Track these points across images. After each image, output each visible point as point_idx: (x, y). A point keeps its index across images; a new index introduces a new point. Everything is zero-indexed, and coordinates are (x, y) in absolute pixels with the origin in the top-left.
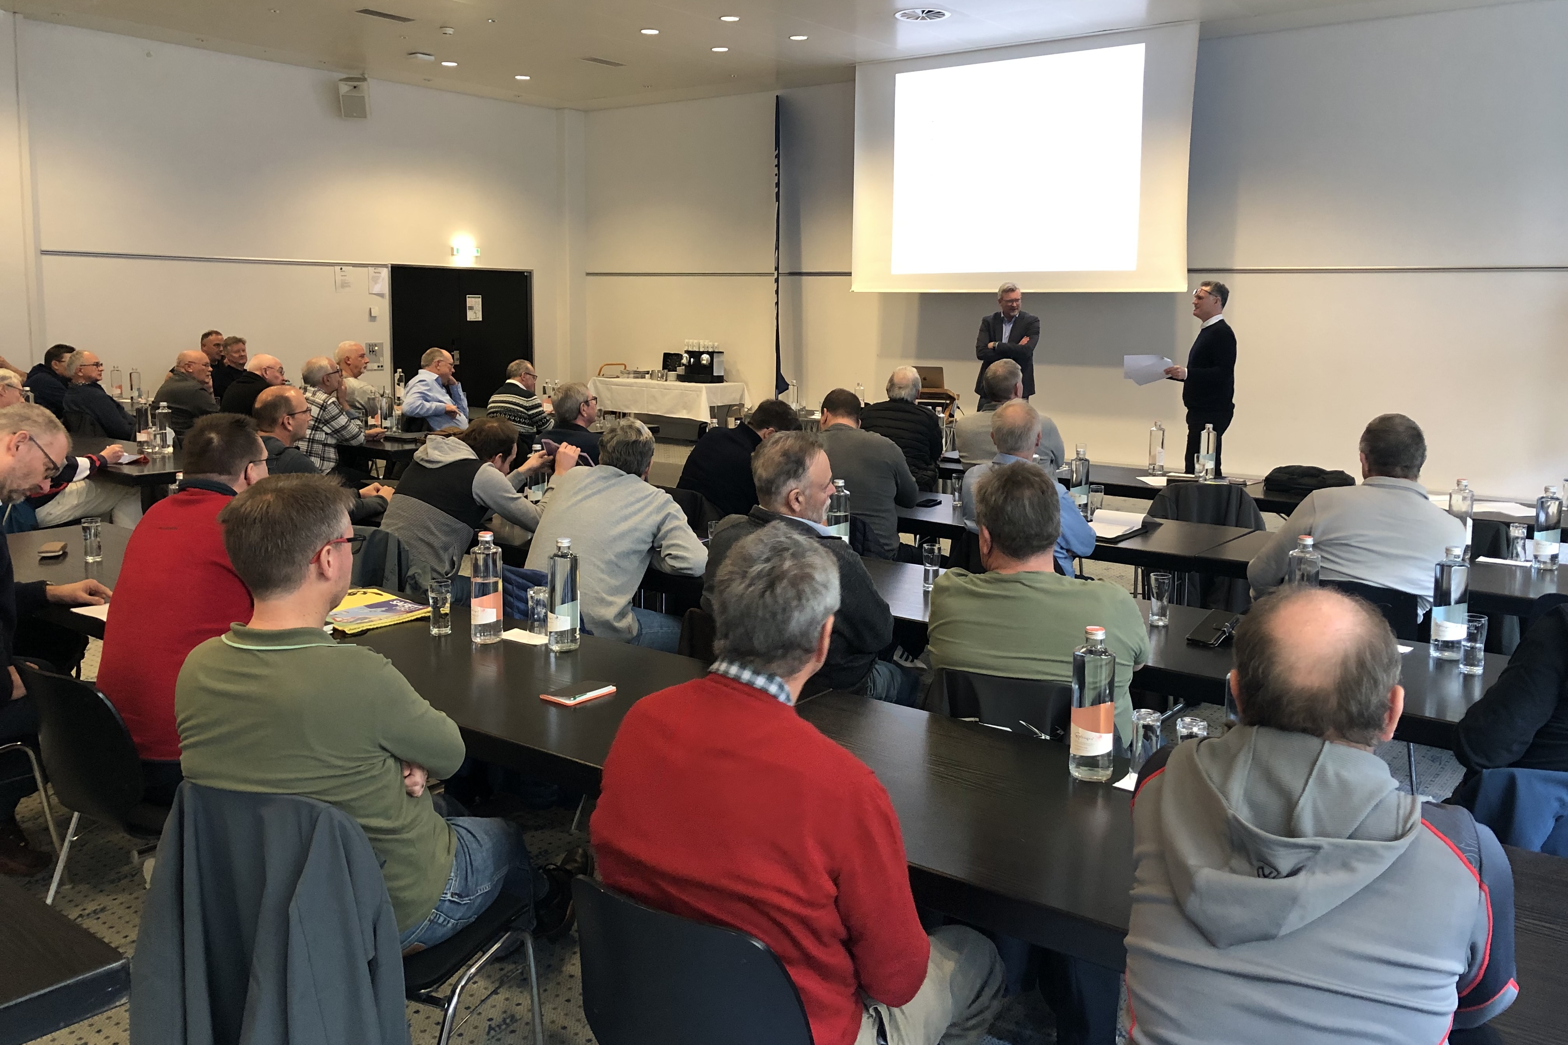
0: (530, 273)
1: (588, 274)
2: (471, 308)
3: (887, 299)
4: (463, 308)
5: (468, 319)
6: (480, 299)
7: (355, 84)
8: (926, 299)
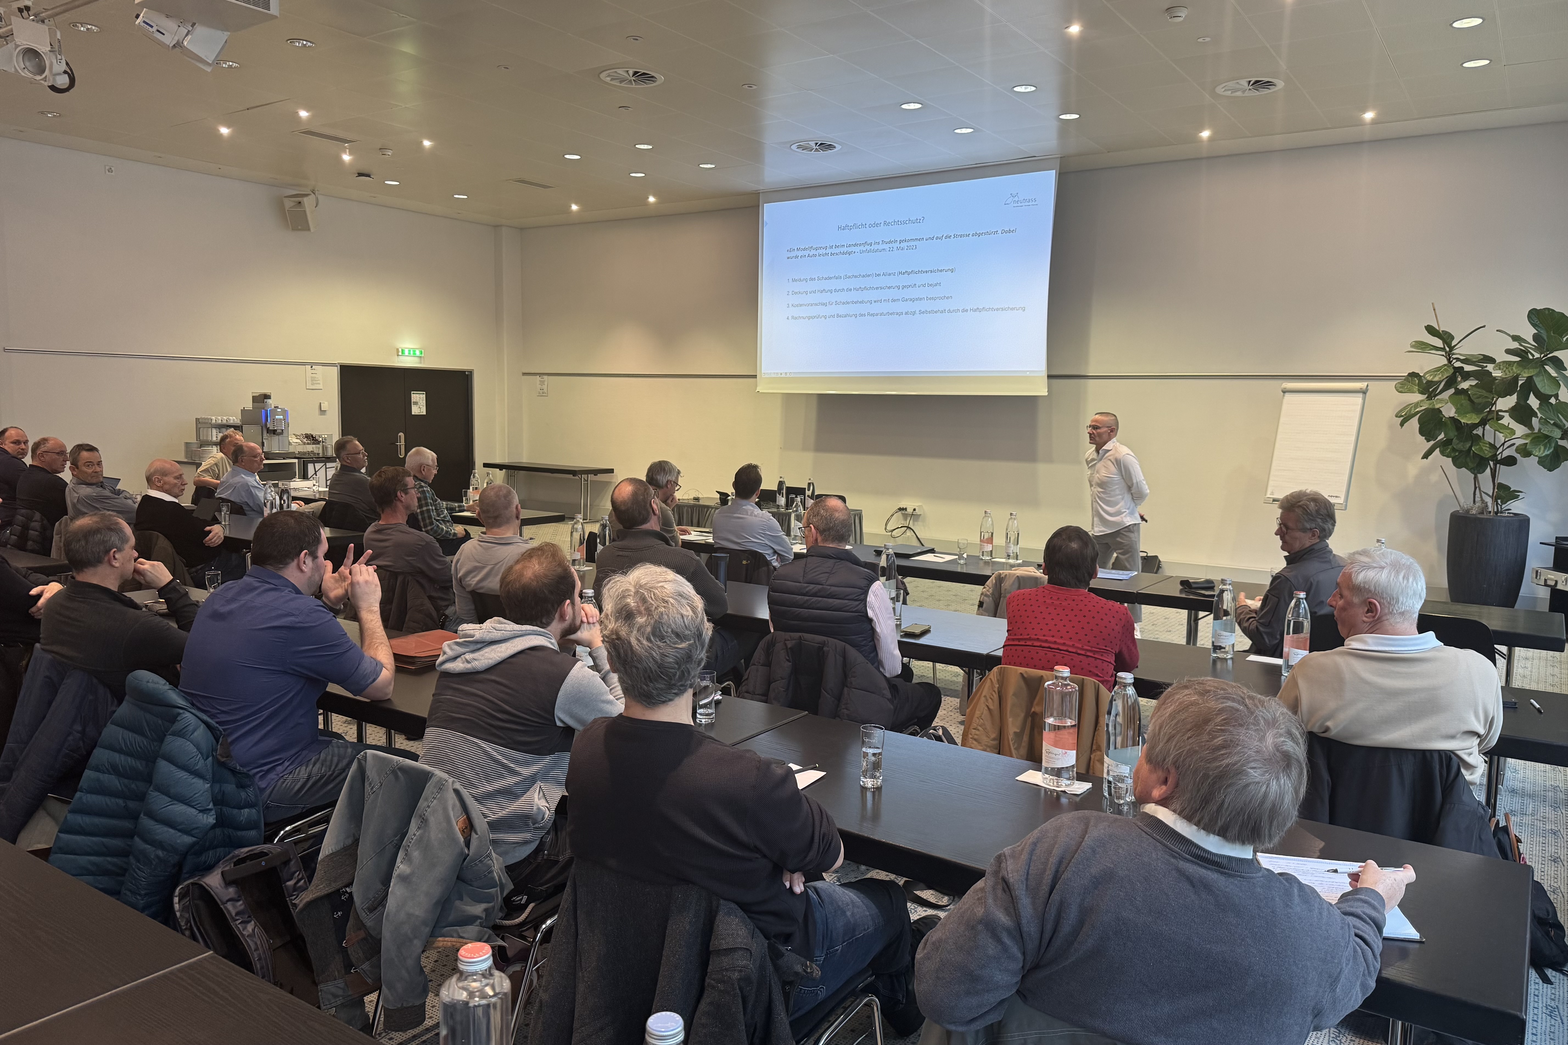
0: (471, 372)
1: (524, 374)
2: (416, 403)
3: (789, 398)
4: (408, 404)
5: (413, 413)
6: (424, 396)
7: (299, 199)
8: (823, 399)
